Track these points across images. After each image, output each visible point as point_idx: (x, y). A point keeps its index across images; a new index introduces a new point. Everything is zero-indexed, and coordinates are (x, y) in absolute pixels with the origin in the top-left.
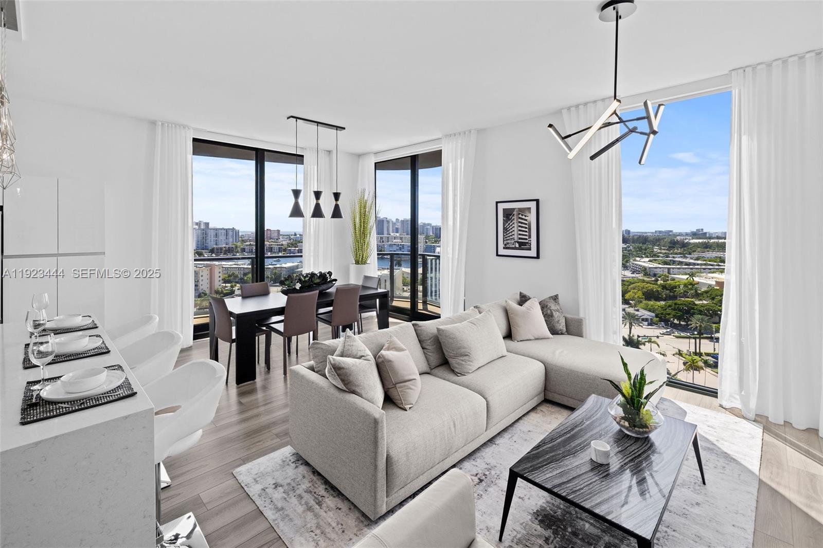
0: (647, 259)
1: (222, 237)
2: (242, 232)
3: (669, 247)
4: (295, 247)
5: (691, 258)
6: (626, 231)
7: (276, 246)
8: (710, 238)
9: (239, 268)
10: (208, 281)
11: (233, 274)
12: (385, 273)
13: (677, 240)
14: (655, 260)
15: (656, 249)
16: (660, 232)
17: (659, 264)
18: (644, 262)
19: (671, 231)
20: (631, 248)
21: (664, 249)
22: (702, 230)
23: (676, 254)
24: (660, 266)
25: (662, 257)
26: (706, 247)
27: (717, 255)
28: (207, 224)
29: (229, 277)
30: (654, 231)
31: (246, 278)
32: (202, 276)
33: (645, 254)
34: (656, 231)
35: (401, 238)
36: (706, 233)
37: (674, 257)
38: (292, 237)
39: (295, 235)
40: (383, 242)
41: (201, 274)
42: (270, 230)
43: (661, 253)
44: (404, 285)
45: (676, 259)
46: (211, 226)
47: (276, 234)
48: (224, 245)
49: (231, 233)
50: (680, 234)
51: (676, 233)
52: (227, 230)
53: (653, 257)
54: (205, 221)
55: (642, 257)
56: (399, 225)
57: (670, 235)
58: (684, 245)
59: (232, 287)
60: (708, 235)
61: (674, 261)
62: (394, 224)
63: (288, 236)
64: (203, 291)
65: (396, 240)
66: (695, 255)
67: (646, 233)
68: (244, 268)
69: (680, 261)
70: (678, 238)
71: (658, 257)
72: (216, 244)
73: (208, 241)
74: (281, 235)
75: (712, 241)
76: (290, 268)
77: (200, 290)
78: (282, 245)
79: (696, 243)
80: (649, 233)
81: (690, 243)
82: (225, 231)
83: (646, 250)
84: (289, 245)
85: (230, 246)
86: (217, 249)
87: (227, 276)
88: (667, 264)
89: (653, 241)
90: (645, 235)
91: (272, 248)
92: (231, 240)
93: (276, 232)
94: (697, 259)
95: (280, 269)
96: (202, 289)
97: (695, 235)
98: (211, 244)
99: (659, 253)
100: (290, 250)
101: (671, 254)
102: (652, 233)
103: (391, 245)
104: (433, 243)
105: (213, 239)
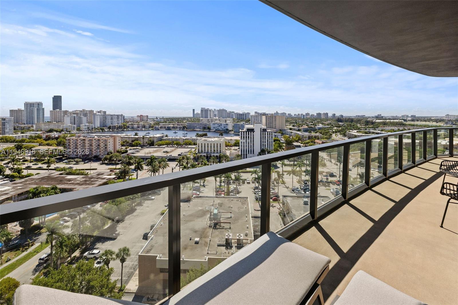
0: (356, 131)
1: (115, 120)
2: (126, 117)
3: (366, 124)
4: (158, 125)
5: (379, 130)
6: (341, 115)
7: (147, 125)
8: (386, 119)
9: (129, 137)
10: (113, 145)
11: (126, 141)
12: (216, 140)
13: (369, 120)
14: (360, 131)
15: (359, 125)
16: (359, 116)
17: (363, 133)
18: (354, 132)
19: (364, 116)
20: (345, 125)
21: (363, 126)
22: (381, 115)
23: (370, 128)
24: (364, 135)
25: (363, 130)
26: (385, 124)
27: (391, 128)
28: (105, 112)
29: (123, 143)
30: (355, 116)
31: (134, 143)
32: (109, 142)
33: (354, 128)
34: (356, 116)
35: (219, 120)
36: (383, 117)
37: (369, 130)
38: (155, 119)
39: (157, 118)
40: (209, 122)
41: (109, 141)
42: (142, 116)
43: (362, 127)
44: (226, 147)
45: (371, 131)
46: (107, 113)
47: (146, 118)
48: (117, 125)
49: (120, 117)
50: (369, 117)
51: (367, 116)
52: (118, 116)
53: (358, 130)
54: (103, 111)
55: (352, 130)
56: (216, 113)
57: (364, 118)
58: (373, 123)
59: (126, 148)
60: (384, 118)
61: (370, 132)
62: (213, 112)
63: (153, 119)
64: (110, 151)
65: (216, 121)
66: (380, 128)
67: (351, 117)
68: (132, 137)
69: (373, 132)
70: (369, 119)
71: (361, 129)
72: (112, 124)
73: (107, 122)
74: (149, 118)
75: (387, 121)
76: (159, 137)
77: (108, 150)
78: (151, 124)
79: (379, 122)
80: (353, 116)
81: (376, 122)
82: (117, 116)
83: (354, 126)
84: (155, 124)
85: (120, 125)
86: (113, 127)
87: (122, 142)
88: (367, 134)
89: (356, 121)
90: (351, 118)
91: (145, 126)
92: (120, 121)
93: (146, 117)
94: (382, 131)
95: (153, 138)
96: (109, 150)
97: (377, 117)
98: (109, 124)
99: (360, 127)
100: (156, 127)
101: (367, 128)
102: (354, 117)
103: (214, 124)
104: (237, 123)
105: (110, 121)
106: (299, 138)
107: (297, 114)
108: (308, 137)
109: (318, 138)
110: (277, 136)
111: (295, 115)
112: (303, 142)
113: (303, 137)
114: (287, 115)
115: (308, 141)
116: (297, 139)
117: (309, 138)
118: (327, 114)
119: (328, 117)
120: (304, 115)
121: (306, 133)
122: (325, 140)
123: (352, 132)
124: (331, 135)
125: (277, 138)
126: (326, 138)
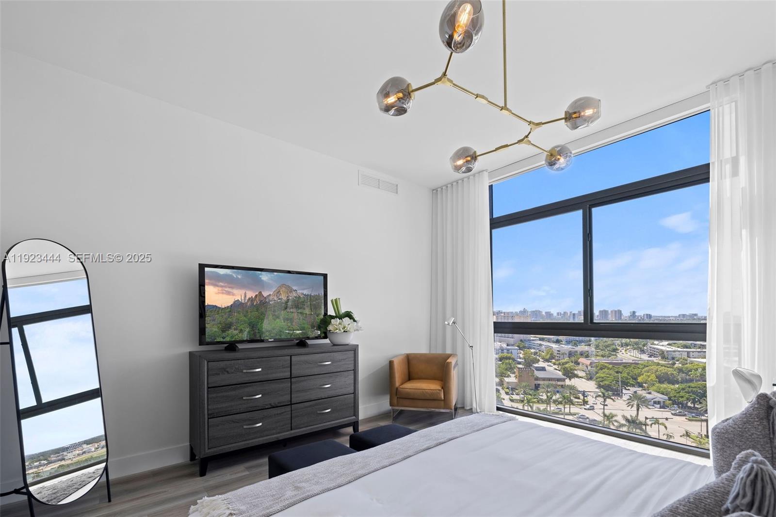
106: (552, 354)
107: (563, 313)
108: (567, 353)
109: (588, 355)
110: (510, 351)
111: (558, 313)
112: (557, 362)
113: (558, 352)
114: (544, 313)
115: (566, 359)
116: (548, 357)
117: (571, 354)
118: (620, 312)
119: (622, 318)
120: (574, 314)
121: (566, 346)
122: (597, 359)
123: (657, 345)
124: (618, 350)
125: (509, 355)
126: (603, 356)
